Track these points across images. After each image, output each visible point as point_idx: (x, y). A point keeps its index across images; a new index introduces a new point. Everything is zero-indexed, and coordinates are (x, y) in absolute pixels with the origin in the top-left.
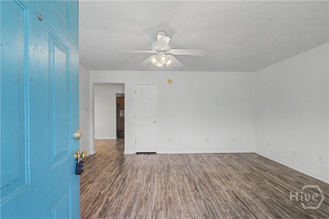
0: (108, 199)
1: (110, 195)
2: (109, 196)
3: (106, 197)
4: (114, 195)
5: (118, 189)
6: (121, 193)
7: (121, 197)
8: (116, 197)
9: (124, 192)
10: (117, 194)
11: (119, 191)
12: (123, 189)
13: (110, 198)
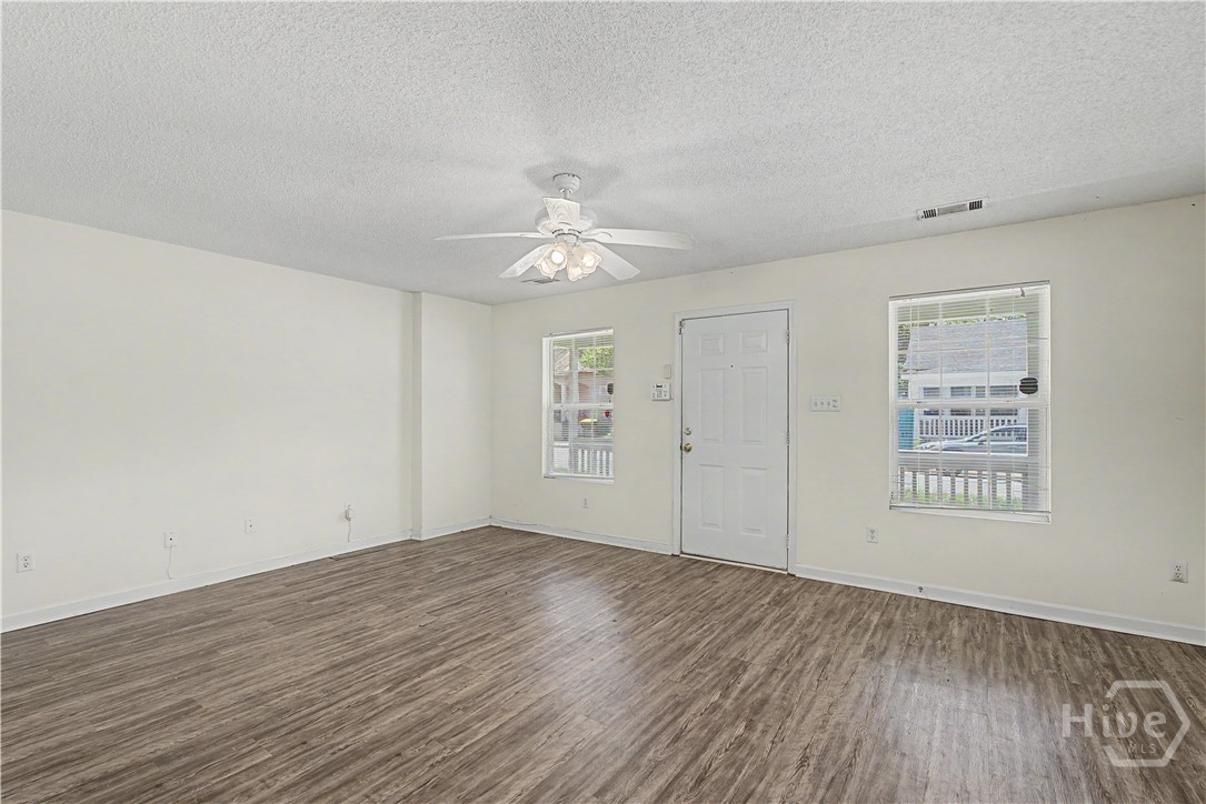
0: (724, 696)
1: (715, 707)
2: (720, 706)
3: (728, 704)
4: (701, 704)
5: (682, 720)
6: (678, 704)
7: (681, 689)
8: (697, 694)
9: (666, 702)
10: (690, 702)
11: (682, 714)
12: (664, 714)
13: (716, 697)
